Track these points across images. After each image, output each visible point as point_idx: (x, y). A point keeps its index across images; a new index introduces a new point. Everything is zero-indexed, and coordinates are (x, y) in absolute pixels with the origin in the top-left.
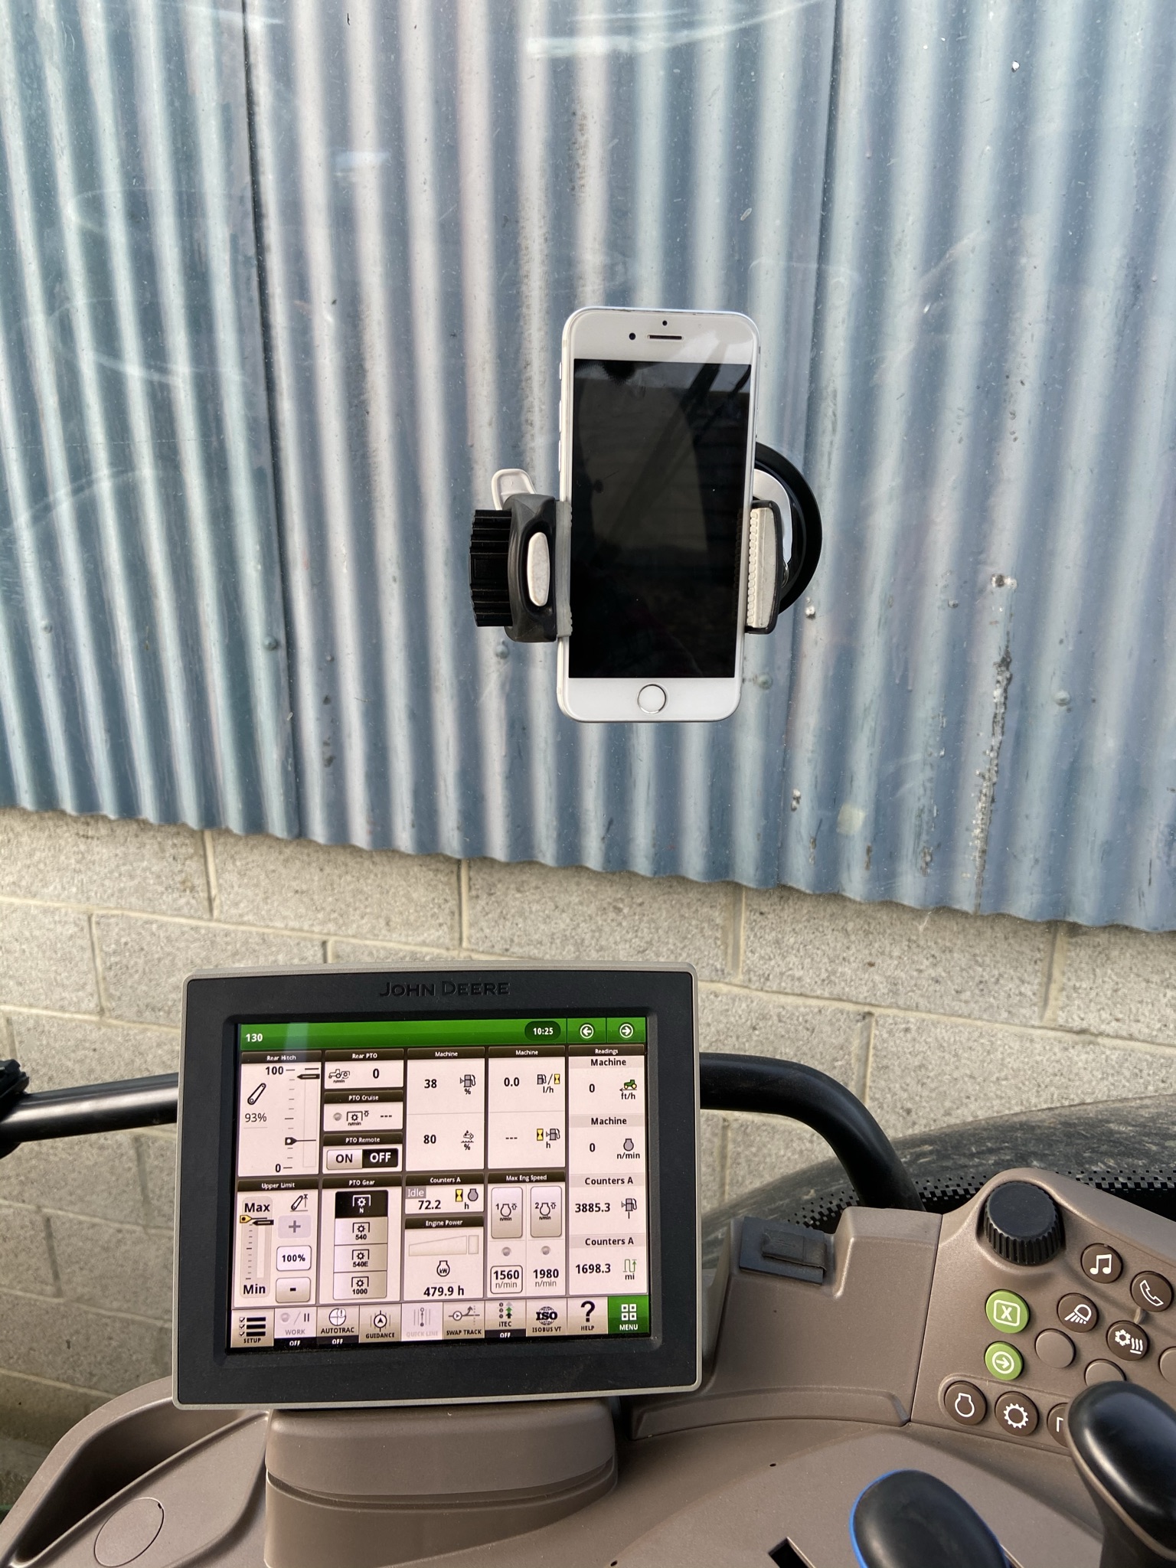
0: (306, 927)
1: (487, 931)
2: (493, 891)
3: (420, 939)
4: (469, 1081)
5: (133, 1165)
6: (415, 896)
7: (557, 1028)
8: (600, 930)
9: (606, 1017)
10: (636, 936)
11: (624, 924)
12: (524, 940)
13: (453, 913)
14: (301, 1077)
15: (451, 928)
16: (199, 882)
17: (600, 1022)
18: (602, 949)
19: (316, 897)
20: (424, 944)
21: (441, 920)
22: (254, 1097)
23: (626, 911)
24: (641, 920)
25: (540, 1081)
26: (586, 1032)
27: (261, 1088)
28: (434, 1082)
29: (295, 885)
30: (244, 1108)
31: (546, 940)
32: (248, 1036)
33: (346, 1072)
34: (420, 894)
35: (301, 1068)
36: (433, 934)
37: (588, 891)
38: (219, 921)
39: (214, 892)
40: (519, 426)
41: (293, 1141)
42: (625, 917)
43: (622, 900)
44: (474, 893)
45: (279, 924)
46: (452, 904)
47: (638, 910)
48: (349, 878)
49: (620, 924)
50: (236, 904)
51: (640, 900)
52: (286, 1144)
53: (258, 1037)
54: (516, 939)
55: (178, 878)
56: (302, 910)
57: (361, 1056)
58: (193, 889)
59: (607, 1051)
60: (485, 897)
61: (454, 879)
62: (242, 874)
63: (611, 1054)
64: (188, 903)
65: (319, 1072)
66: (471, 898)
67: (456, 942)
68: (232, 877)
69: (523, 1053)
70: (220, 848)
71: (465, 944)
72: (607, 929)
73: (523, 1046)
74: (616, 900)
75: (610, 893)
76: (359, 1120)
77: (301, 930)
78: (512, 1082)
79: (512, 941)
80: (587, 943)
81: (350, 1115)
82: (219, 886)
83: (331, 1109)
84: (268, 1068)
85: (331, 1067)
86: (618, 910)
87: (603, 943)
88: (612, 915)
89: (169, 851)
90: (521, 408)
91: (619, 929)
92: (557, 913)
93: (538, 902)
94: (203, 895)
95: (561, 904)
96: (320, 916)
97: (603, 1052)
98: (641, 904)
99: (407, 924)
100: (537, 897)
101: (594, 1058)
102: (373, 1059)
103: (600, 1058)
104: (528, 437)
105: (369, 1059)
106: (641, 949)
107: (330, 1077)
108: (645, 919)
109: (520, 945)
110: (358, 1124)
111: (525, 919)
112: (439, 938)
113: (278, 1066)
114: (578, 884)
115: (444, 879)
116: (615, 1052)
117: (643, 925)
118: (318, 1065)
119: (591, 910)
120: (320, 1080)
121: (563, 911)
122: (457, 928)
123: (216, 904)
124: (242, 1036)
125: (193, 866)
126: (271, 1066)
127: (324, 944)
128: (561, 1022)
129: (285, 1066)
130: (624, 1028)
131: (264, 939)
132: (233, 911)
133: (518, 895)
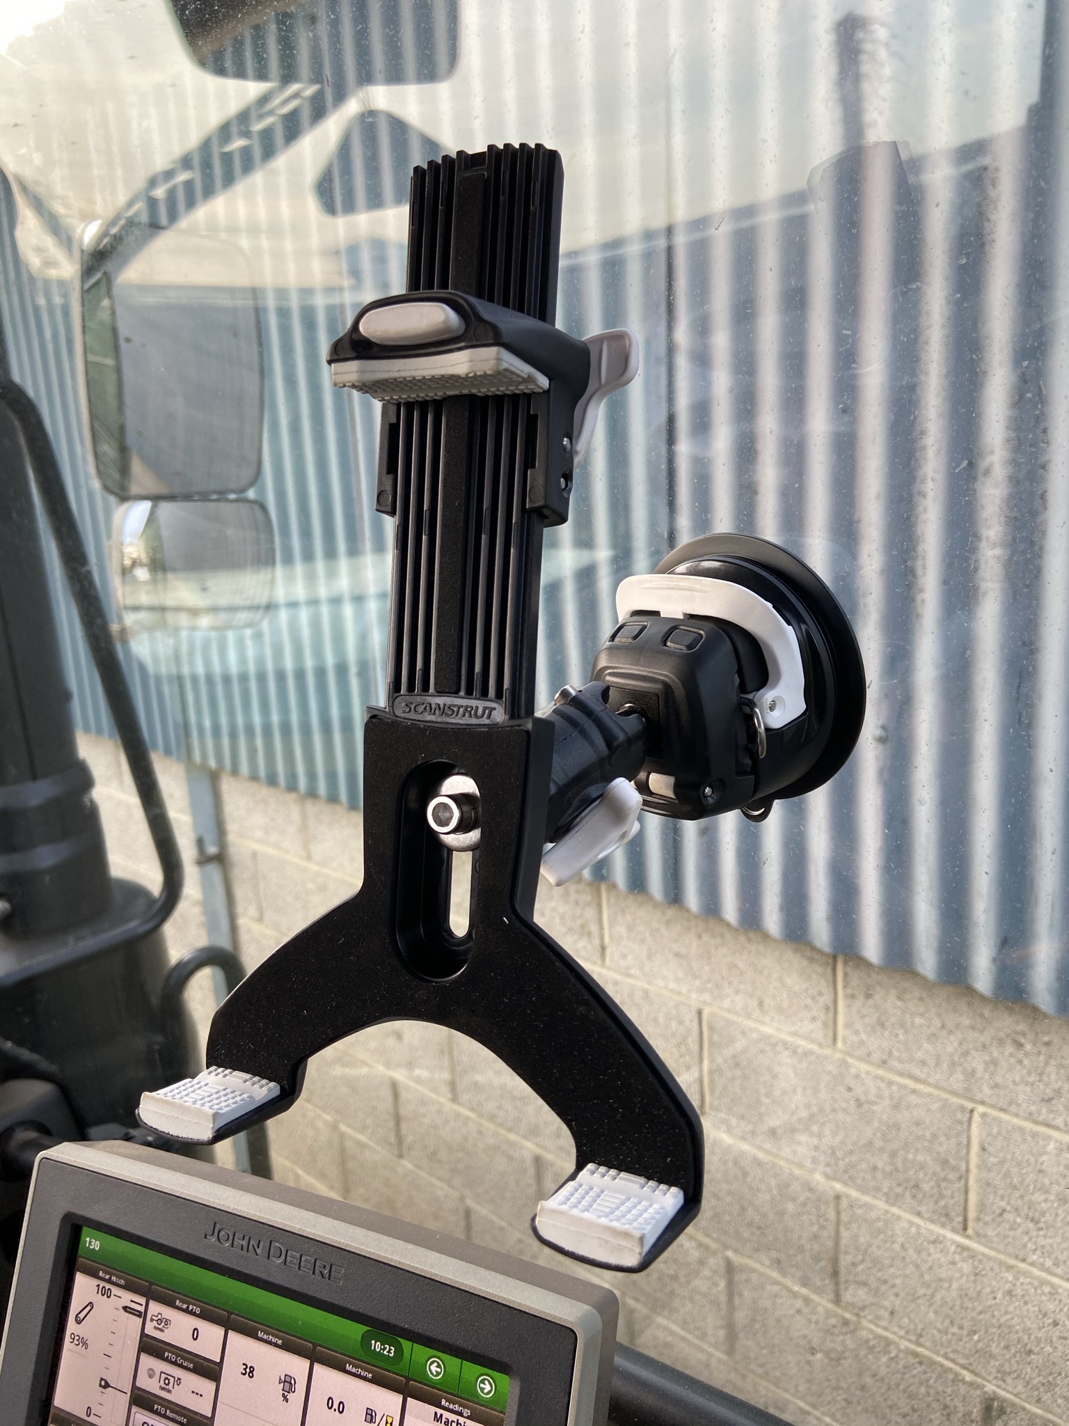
0: (684, 991)
1: (864, 1037)
2: (870, 992)
3: (793, 1029)
4: (288, 1383)
5: (532, 1181)
6: (788, 981)
7: (399, 1351)
8: (995, 1063)
9: (463, 1359)
10: (1040, 1081)
11: (1026, 1062)
12: (904, 1056)
13: (827, 1009)
14: (125, 1308)
15: (825, 1024)
16: (594, 928)
17: (454, 1362)
18: (996, 1086)
19: (694, 964)
20: (795, 1034)
21: (815, 1013)
22: (81, 1316)
23: (1028, 1047)
24: (1047, 1064)
25: (369, 1417)
26: (434, 1369)
27: (89, 1308)
28: (252, 1369)
29: (675, 947)
30: (71, 1326)
31: (931, 1062)
32: (88, 1239)
33: (167, 1320)
34: (794, 981)
35: (127, 1298)
36: (807, 1027)
37: (982, 1016)
38: (609, 968)
39: (607, 940)
40: (911, 496)
41: (107, 1385)
42: (1026, 1054)
43: (1024, 1035)
44: (849, 991)
45: (661, 983)
46: (827, 998)
47: (1044, 1049)
48: (725, 950)
49: (1020, 1062)
50: (624, 957)
51: (1046, 1039)
52: (100, 1385)
53: (96, 1245)
54: (895, 1053)
55: (579, 922)
56: (681, 974)
57: (185, 1306)
58: (589, 934)
59: (457, 1408)
60: (861, 997)
61: (829, 971)
62: (630, 928)
63: (460, 1414)
64: (585, 947)
65: (142, 1309)
66: (846, 996)
67: (830, 1040)
68: (621, 930)
69: (354, 1370)
70: (612, 900)
71: (840, 1044)
72: (1003, 1063)
73: (358, 1361)
74: (1017, 1033)
75: (1007, 1023)
76: (170, 1387)
77: (679, 993)
78: (335, 1406)
79: (890, 1053)
80: (978, 1075)
81: (163, 1376)
82: (611, 937)
83: (147, 1361)
84: (98, 1285)
85: (155, 1308)
86: (1020, 1046)
87: (999, 1079)
88: (1009, 1049)
89: (573, 897)
90: (914, 478)
91: (1018, 1067)
92: (944, 1033)
93: (922, 1015)
94: (597, 942)
95: (949, 1024)
96: (697, 983)
97: (451, 1406)
98: (1048, 1044)
99: (780, 1010)
100: (921, 1010)
101: (440, 1411)
102: (194, 1314)
103: (446, 1415)
104: (920, 508)
105: (192, 1313)
106: (1046, 1097)
107: (152, 1320)
108: (1053, 1062)
109: (900, 1060)
110: (169, 1391)
111: (906, 1032)
112: (812, 1031)
113: (108, 1286)
114: (969, 1004)
115: (819, 969)
116: (467, 1412)
117: (1048, 1069)
118: (143, 1300)
119: (986, 1038)
120: (142, 1319)
121: (951, 1032)
122: (831, 1024)
123: (608, 952)
124: (82, 1238)
125: (590, 913)
126: (102, 1284)
127: (700, 1013)
128: (406, 1344)
129: (115, 1290)
130: (482, 1381)
131: (646, 994)
132: (623, 963)
133: (899, 1003)
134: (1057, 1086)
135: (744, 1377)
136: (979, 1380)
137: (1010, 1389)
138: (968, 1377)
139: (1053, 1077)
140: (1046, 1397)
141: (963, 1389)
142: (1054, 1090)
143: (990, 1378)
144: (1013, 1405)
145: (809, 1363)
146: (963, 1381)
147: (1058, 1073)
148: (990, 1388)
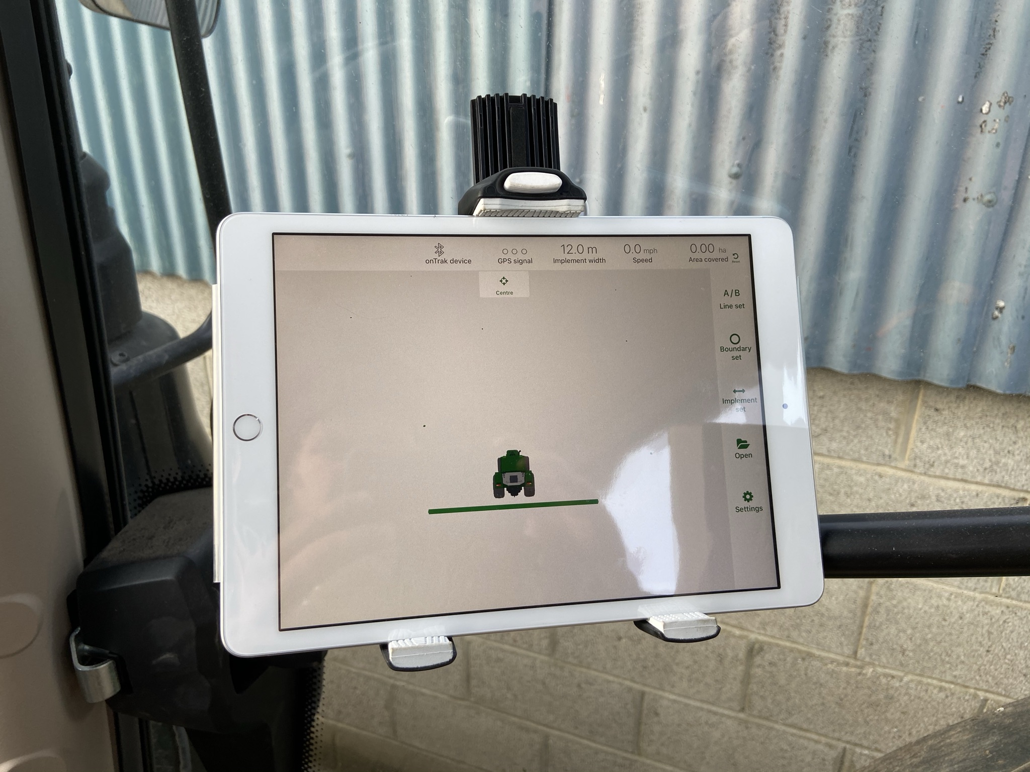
47: (819, 402)
51: (821, 394)
98: (822, 397)
106: (816, 434)
108: (824, 409)
134: (824, 426)
135: (562, 668)
136: (745, 633)
137: (768, 633)
138: (737, 632)
139: (823, 419)
140: (794, 634)
141: (733, 641)
142: (822, 429)
143: (754, 629)
144: (770, 644)
145: (615, 647)
146: (734, 636)
147: (826, 417)
148: (753, 636)
